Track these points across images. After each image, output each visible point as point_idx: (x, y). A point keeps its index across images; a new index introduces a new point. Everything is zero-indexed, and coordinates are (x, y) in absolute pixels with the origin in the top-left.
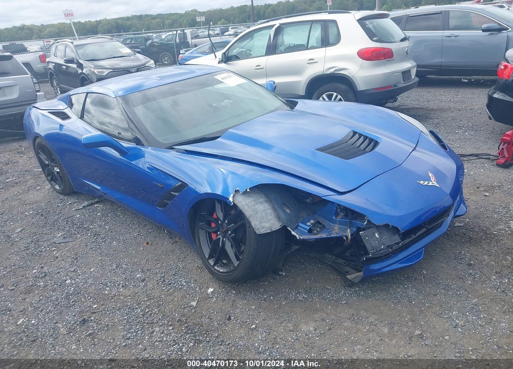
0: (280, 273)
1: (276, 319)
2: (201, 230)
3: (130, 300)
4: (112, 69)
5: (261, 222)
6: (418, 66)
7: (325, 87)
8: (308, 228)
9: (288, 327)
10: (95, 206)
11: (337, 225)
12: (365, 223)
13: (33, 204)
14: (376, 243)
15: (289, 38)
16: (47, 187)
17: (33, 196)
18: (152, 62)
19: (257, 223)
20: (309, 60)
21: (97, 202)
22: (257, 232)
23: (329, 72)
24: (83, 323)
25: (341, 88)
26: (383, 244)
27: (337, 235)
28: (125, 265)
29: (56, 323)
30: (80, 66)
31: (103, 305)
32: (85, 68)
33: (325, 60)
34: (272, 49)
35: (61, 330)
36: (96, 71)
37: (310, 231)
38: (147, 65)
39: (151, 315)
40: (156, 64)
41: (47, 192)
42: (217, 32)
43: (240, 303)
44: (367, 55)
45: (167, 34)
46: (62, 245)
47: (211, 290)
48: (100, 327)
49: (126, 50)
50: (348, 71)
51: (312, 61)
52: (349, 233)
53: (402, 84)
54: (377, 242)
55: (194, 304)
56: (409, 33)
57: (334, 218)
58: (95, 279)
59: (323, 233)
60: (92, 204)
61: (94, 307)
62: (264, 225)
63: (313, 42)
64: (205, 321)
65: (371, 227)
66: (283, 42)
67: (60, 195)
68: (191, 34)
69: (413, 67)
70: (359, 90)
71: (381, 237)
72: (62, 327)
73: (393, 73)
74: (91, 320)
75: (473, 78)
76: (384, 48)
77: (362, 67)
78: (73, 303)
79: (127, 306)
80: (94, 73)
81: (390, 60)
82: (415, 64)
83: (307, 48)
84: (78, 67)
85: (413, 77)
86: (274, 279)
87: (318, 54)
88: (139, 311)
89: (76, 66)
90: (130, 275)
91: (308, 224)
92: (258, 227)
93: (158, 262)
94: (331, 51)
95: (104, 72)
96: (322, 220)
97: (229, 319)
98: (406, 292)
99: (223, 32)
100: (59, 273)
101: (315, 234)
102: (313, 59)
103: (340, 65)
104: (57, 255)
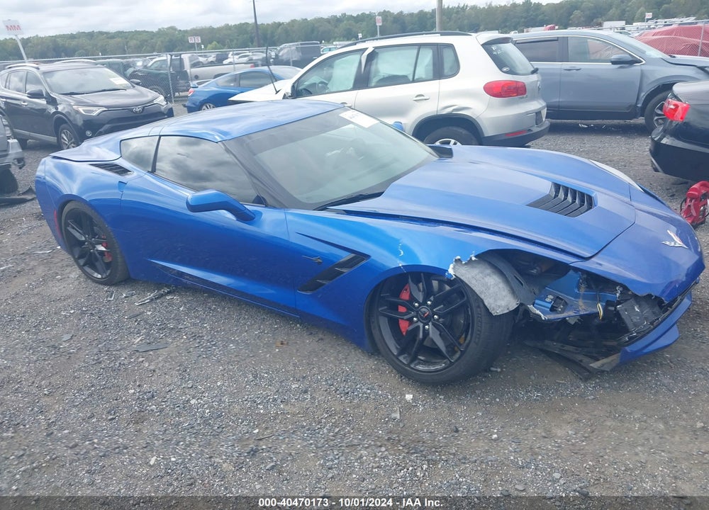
0: (492, 369)
1: (517, 425)
2: (382, 317)
3: (303, 419)
4: (105, 107)
5: (495, 300)
6: (549, 107)
7: (439, 131)
8: (550, 306)
9: (537, 433)
10: (168, 298)
11: (581, 300)
12: (618, 295)
13: (64, 300)
14: (636, 319)
15: (385, 67)
16: (72, 276)
17: (56, 289)
18: (162, 98)
19: (491, 301)
20: (417, 96)
21: (169, 293)
22: (493, 312)
23: (445, 112)
24: (253, 455)
25: (461, 133)
26: (646, 319)
27: (587, 312)
28: (266, 373)
29: (211, 457)
30: (52, 101)
31: (267, 428)
32: (60, 104)
33: (439, 96)
34: (362, 81)
35: (224, 466)
36: (81, 109)
37: (553, 309)
38: (155, 102)
39: (345, 435)
40: (167, 101)
41: (76, 283)
42: (211, 59)
43: (461, 410)
44: (497, 91)
45: (154, 60)
46: (151, 353)
47: (409, 397)
48: (280, 457)
49: (120, 81)
50: (471, 110)
51: (420, 98)
52: (600, 308)
53: (536, 129)
54: (638, 318)
55: (397, 416)
56: (537, 64)
57: (576, 291)
58: (232, 395)
59: (569, 311)
60: (162, 295)
61: (255, 432)
62: (499, 303)
63: (421, 72)
64: (426, 436)
65: (629, 300)
66: (377, 71)
67: (102, 287)
68: (190, 61)
69: (543, 108)
70: (486, 135)
71: (642, 311)
72: (224, 462)
73: (527, 113)
74: (263, 449)
75: (593, 122)
76: (517, 82)
77: (489, 106)
78: (220, 429)
79: (303, 427)
80: (77, 112)
81: (523, 98)
82: (544, 104)
83: (414, 81)
84: (48, 103)
85: (544, 120)
86: (485, 377)
87: (430, 88)
88: (325, 431)
89: (45, 102)
90: (281, 386)
91: (548, 300)
92: (493, 306)
93: (312, 366)
94: (445, 85)
95: (92, 111)
96: (562, 295)
97: (457, 431)
98: (660, 381)
99: (219, 61)
100: (170, 391)
101: (561, 313)
102: (423, 95)
103: (459, 103)
104: (152, 367)
